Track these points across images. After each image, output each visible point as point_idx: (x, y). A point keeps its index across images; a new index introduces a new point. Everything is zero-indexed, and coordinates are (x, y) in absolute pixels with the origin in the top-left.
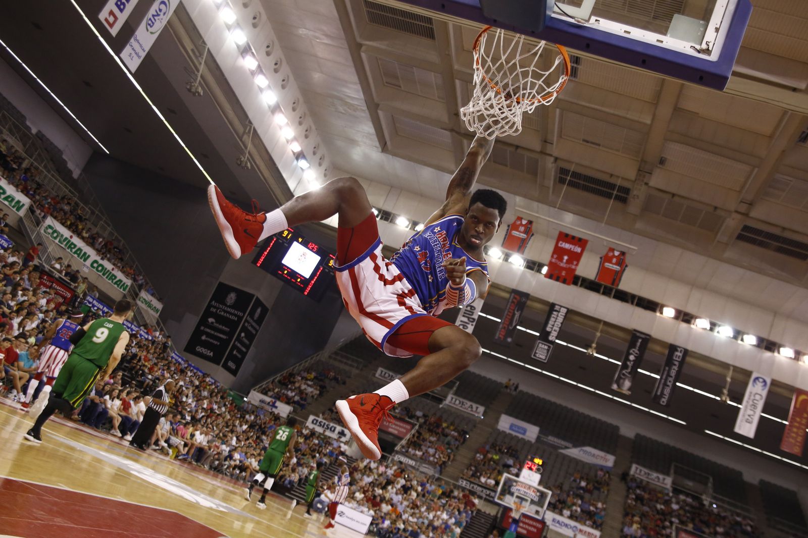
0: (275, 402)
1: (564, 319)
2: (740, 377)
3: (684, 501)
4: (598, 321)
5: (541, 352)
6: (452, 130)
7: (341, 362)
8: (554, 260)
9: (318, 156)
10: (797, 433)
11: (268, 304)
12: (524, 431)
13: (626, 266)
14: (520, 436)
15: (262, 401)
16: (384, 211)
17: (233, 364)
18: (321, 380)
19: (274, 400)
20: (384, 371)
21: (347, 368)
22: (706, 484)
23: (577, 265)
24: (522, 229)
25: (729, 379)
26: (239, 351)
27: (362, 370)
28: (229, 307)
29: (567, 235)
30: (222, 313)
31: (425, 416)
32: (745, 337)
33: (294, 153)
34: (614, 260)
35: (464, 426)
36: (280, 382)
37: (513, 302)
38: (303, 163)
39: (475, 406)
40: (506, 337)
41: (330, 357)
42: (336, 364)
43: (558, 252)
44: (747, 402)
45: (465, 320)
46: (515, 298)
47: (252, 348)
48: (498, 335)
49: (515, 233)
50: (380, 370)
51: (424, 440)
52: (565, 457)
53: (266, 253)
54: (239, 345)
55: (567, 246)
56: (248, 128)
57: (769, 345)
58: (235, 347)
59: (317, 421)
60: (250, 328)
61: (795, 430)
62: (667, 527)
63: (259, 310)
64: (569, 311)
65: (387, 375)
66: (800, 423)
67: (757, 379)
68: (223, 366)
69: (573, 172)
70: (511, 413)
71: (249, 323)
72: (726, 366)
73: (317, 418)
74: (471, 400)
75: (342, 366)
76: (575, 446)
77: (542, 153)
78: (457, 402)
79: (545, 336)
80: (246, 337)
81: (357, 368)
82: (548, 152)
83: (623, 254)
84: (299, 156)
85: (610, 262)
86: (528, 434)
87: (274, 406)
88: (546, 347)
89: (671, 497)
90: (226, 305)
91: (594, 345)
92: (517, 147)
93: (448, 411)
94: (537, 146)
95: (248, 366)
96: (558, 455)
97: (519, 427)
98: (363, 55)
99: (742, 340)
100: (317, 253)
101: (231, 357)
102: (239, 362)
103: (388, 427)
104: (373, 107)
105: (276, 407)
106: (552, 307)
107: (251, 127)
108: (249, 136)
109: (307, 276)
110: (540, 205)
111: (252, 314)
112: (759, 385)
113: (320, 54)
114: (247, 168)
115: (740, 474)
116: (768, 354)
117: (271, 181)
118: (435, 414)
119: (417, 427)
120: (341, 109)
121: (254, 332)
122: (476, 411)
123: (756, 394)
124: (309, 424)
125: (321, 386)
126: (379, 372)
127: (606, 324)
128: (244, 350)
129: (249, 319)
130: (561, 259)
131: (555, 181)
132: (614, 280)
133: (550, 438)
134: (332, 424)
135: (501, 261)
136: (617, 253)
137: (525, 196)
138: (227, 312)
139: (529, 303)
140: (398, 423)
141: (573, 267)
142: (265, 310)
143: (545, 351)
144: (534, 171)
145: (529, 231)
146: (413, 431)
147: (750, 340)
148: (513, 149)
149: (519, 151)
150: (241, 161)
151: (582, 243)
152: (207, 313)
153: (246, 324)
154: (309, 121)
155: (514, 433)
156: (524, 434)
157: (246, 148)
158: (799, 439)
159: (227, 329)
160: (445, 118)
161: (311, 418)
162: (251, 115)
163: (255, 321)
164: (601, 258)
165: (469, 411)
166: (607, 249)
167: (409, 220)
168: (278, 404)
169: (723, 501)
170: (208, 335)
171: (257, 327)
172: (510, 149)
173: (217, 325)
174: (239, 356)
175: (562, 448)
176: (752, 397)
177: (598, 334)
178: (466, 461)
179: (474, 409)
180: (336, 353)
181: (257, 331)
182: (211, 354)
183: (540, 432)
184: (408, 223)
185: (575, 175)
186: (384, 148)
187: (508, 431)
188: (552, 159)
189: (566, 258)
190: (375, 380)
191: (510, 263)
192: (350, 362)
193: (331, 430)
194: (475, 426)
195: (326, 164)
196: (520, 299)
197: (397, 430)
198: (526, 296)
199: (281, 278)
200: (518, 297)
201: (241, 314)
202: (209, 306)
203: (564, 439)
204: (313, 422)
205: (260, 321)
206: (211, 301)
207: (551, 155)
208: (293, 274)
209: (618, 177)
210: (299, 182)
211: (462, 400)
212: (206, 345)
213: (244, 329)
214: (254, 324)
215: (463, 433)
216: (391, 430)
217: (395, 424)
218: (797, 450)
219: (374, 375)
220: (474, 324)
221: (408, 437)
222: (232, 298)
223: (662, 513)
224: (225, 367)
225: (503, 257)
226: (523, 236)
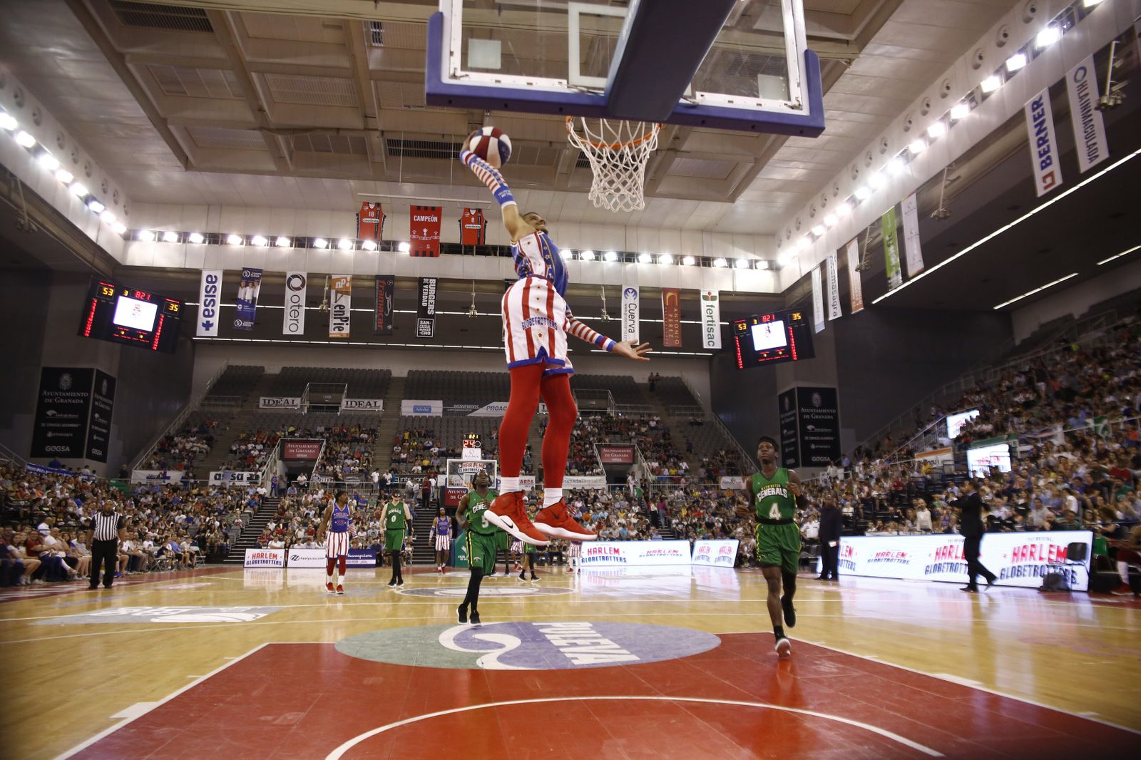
0: (165, 473)
1: (436, 290)
2: (613, 294)
3: (594, 421)
4: (470, 281)
5: (425, 328)
6: (261, 129)
7: (218, 405)
8: (414, 237)
9: (110, 192)
10: (673, 328)
11: (113, 374)
12: (430, 409)
13: (486, 222)
14: (427, 415)
15: (150, 478)
16: (210, 234)
17: (99, 450)
18: (206, 432)
19: (163, 472)
20: (267, 399)
21: (226, 410)
22: (607, 398)
23: (438, 234)
24: (372, 214)
25: (604, 299)
26: (99, 434)
27: (242, 406)
28: (68, 391)
29: (419, 208)
30: (62, 401)
31: (326, 429)
32: (606, 256)
33: (81, 198)
34: (473, 220)
35: (370, 426)
36: (160, 450)
37: (380, 289)
38: (95, 206)
39: (372, 402)
40: (385, 325)
41: (202, 405)
42: (213, 409)
43: (416, 227)
44: (625, 314)
45: (338, 321)
46: (382, 284)
47: (112, 425)
48: (377, 325)
49: (366, 220)
50: (262, 399)
51: (338, 453)
52: (476, 419)
53: (91, 320)
54: (96, 428)
55: (423, 218)
56: (13, 182)
57: (629, 257)
58: (92, 432)
59: (220, 475)
60: (102, 406)
61: (671, 326)
62: (588, 449)
63: (105, 383)
64: (438, 281)
65: (271, 402)
66: (673, 318)
67: (627, 290)
68: (87, 457)
69: (404, 141)
70: (410, 397)
71: (98, 400)
72: (597, 287)
73: (218, 473)
74: (365, 398)
75: (220, 410)
76: (481, 406)
77: (366, 129)
78: (354, 404)
79: (423, 312)
80: (101, 417)
81: (238, 406)
82: (371, 127)
83: (479, 211)
84: (87, 200)
85: (471, 223)
86: (433, 410)
87: (165, 477)
88: (428, 323)
89: (582, 421)
90: (62, 391)
91: (473, 306)
92: (338, 130)
93: (347, 416)
94: (358, 123)
95: (115, 446)
96: (469, 419)
97: (423, 407)
98: (131, 66)
99: (604, 259)
100: (151, 301)
101: (93, 444)
102: (103, 447)
103: (296, 453)
104: (161, 124)
105: (169, 478)
106: (420, 282)
107: (16, 181)
108: (19, 194)
109: (150, 329)
110: (377, 183)
111: (98, 390)
112: (631, 295)
113: (73, 74)
114: (33, 230)
115: (631, 378)
116: (630, 265)
117: (66, 237)
118: (336, 425)
119: (325, 443)
120: (121, 133)
121: (108, 408)
122: (375, 407)
123: (630, 304)
124: (212, 481)
125: (206, 439)
126: (262, 402)
127: (478, 282)
128: (104, 431)
129: (97, 396)
130: (422, 234)
131: (386, 155)
132: (479, 239)
133: (455, 406)
134: (237, 473)
135: (354, 251)
136: (473, 212)
137: (358, 178)
138: (67, 398)
139: (396, 284)
140: (304, 446)
141: (436, 238)
142: (111, 381)
143: (429, 327)
144: (362, 149)
145: (379, 214)
146: (323, 449)
147: (611, 257)
148: (334, 133)
149: (341, 133)
150: (22, 225)
151: (436, 211)
152: (43, 407)
153: (97, 403)
154: (85, 156)
155: (421, 415)
156: (430, 412)
157: (20, 208)
158: (677, 331)
159: (76, 416)
160: (250, 117)
161: (212, 474)
162: (10, 167)
163: (105, 397)
164: (459, 221)
165: (368, 408)
166: (462, 211)
167: (240, 236)
168: (169, 474)
169: (625, 408)
170: (54, 430)
171: (110, 402)
172: (328, 135)
173: (61, 415)
174: (102, 439)
175: (470, 412)
176: (628, 309)
177: (474, 294)
178: (386, 458)
179: (373, 405)
180: (207, 399)
181: (111, 406)
182: (68, 449)
183: (444, 405)
184: (241, 240)
185: (407, 143)
186: (187, 164)
187: (414, 415)
188: (378, 134)
189: (425, 230)
190: (261, 411)
191: (364, 249)
192: (226, 403)
193: (238, 479)
194: (380, 422)
195: (122, 200)
196: (386, 283)
197: (305, 453)
198: (392, 278)
199: (120, 340)
200: (384, 282)
201: (86, 394)
202: (41, 398)
203: (469, 403)
204: (215, 478)
205: (110, 395)
206: (41, 392)
207: (376, 130)
208: (132, 332)
209: (451, 135)
210: (99, 228)
211: (357, 400)
212: (55, 441)
213: (96, 409)
214: (105, 400)
215: (372, 432)
216: (299, 456)
217: (303, 449)
218: (677, 343)
219: (258, 407)
220: (349, 322)
221: (320, 455)
222: (66, 380)
223: (580, 438)
224: (90, 456)
225: (354, 245)
226: (376, 221)
